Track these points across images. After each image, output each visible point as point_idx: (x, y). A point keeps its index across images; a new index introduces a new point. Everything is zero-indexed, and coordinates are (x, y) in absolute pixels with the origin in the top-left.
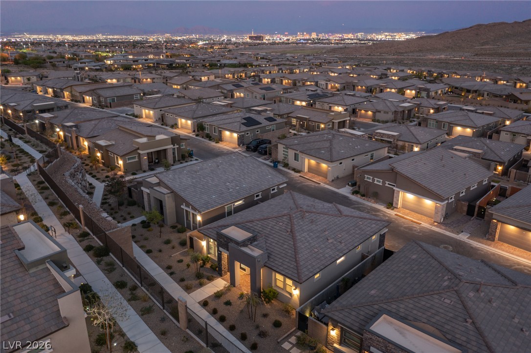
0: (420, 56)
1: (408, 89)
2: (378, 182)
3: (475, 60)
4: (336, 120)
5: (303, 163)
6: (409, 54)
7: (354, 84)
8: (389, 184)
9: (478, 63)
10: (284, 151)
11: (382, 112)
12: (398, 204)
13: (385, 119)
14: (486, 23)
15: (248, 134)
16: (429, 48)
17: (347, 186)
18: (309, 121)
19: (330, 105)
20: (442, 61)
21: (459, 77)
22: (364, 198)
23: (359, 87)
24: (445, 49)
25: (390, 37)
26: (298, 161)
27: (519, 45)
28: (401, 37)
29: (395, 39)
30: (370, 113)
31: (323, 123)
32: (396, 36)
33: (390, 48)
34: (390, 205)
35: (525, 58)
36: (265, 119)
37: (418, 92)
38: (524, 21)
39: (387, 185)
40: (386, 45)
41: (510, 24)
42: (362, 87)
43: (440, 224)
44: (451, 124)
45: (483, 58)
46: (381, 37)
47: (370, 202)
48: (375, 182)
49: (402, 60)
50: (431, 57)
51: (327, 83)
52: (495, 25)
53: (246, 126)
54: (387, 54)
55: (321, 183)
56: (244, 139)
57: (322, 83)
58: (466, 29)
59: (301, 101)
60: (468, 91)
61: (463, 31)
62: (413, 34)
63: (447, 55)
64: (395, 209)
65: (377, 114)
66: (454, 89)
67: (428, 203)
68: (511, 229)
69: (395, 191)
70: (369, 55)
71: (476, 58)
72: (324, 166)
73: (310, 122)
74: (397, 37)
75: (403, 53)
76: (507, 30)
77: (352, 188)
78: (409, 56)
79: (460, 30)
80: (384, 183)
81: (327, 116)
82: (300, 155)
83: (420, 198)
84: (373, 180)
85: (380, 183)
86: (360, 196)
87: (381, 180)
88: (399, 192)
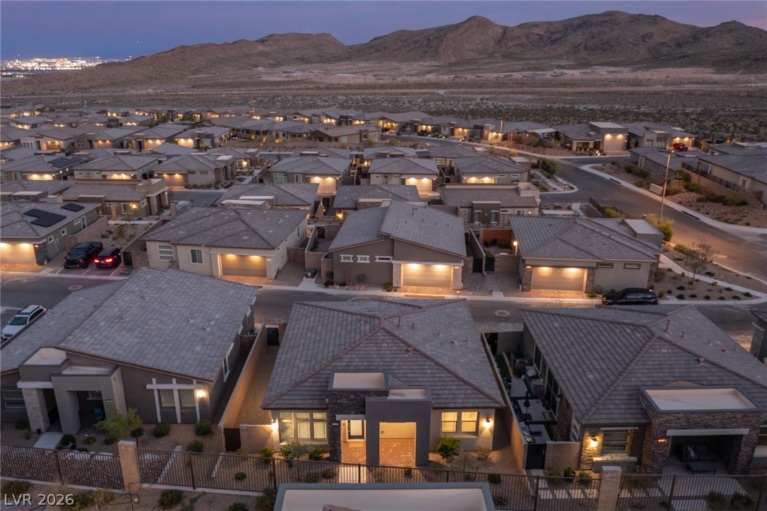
0: (116, 91)
1: (181, 138)
2: (363, 259)
3: (196, 94)
4: (152, 193)
5: (212, 263)
6: (100, 90)
7: (90, 139)
8: (379, 259)
9: (201, 97)
10: (161, 252)
11: (198, 173)
12: (400, 282)
13: (205, 183)
14: (191, 45)
15: (50, 239)
16: (124, 79)
17: (304, 279)
18: (106, 201)
19: (104, 173)
20: (153, 97)
21: (217, 116)
22: (346, 287)
23: (100, 142)
24: (148, 80)
25: (47, 65)
26: (202, 262)
27: (238, 72)
28: (65, 65)
29: (55, 67)
30: (177, 176)
31: (134, 202)
32: (55, 63)
33: (64, 81)
34: (389, 286)
35: (255, 89)
36: (62, 208)
37: (198, 140)
38: (235, 42)
39: (377, 261)
40: (56, 78)
41: (219, 45)
42: (104, 141)
43: (465, 289)
44: (306, 174)
45: (205, 91)
46: (32, 65)
47: (359, 290)
48: (359, 261)
49: (95, 99)
50: (134, 92)
51: (39, 142)
52: (201, 47)
53: (45, 226)
54: (63, 90)
55: (263, 286)
56: (47, 251)
57: (28, 142)
58: (167, 52)
59: (41, 173)
60: (258, 133)
61: (164, 55)
62: (82, 59)
63: (155, 89)
64: (398, 289)
65: (190, 176)
66: (235, 132)
67: (441, 269)
68: (545, 271)
69: (394, 266)
70: (33, 94)
71: (196, 92)
72: (255, 258)
73: (107, 203)
74: (57, 65)
75: (86, 89)
76: (219, 53)
77: (314, 280)
78: (99, 92)
79: (160, 53)
80: (372, 259)
81: (135, 189)
82: (204, 251)
83: (429, 265)
84: (355, 259)
85: (366, 260)
86: (338, 287)
87: (368, 257)
88: (400, 265)
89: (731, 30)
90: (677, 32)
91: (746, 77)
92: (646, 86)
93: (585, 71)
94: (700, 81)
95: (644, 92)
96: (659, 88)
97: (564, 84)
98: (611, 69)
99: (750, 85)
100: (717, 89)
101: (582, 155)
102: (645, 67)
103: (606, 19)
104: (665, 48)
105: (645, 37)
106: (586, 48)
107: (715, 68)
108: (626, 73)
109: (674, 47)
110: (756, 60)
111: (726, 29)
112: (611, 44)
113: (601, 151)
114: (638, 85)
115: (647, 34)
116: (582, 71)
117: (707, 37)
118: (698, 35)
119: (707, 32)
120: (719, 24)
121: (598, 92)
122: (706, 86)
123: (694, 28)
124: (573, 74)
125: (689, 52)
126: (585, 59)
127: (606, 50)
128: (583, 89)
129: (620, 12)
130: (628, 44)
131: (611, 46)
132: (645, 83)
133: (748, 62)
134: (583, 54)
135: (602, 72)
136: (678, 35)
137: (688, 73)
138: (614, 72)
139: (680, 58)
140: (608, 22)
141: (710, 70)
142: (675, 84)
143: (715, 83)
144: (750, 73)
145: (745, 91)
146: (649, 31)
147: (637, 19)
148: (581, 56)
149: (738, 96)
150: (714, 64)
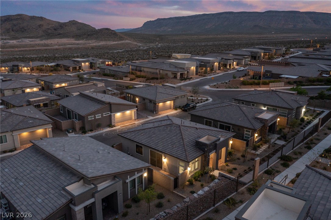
12: (115, 122)
17: (68, 134)
22: (94, 131)
34: (110, 125)
39: (104, 115)
43: (138, 119)
47: (100, 130)
48: (97, 118)
64: (114, 126)
67: (128, 113)
68: (161, 104)
69: (112, 116)
72: (40, 131)
80: (102, 115)
83: (124, 112)
84: (95, 117)
85: (99, 116)
86: (90, 132)
87: (100, 115)
88: (114, 115)
89: (74, 24)
90: (53, 24)
91: (87, 42)
92: (51, 46)
93: (19, 41)
94: (72, 43)
95: (51, 49)
96: (57, 47)
97: (12, 47)
98: (30, 40)
99: (91, 44)
100: (80, 47)
101: (76, 72)
102: (45, 39)
103: (19, 17)
104: (50, 31)
105: (40, 26)
106: (13, 30)
107: (74, 38)
108: (38, 41)
109: (54, 30)
110: (88, 35)
111: (72, 23)
112: (25, 29)
113: (82, 70)
114: (47, 46)
115: (40, 25)
116: (17, 41)
117: (66, 26)
118: (62, 26)
119: (65, 24)
120: (68, 21)
121: (31, 50)
122: (75, 45)
123: (59, 22)
124: (13, 42)
125: (61, 32)
126: (14, 35)
127: (23, 31)
128: (22, 49)
129: (24, 15)
130: (33, 29)
131: (25, 30)
132: (50, 45)
133: (86, 36)
134: (12, 33)
135: (27, 41)
136: (53, 25)
137: (64, 41)
138: (33, 41)
139: (58, 35)
140: (19, 19)
141: (73, 40)
142: (63, 45)
143: (78, 44)
144: (89, 40)
145: (90, 47)
146: (41, 23)
147: (33, 18)
148: (12, 34)
149: (89, 49)
150: (73, 37)
